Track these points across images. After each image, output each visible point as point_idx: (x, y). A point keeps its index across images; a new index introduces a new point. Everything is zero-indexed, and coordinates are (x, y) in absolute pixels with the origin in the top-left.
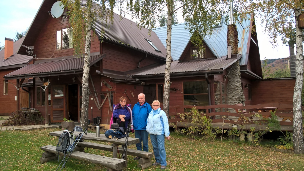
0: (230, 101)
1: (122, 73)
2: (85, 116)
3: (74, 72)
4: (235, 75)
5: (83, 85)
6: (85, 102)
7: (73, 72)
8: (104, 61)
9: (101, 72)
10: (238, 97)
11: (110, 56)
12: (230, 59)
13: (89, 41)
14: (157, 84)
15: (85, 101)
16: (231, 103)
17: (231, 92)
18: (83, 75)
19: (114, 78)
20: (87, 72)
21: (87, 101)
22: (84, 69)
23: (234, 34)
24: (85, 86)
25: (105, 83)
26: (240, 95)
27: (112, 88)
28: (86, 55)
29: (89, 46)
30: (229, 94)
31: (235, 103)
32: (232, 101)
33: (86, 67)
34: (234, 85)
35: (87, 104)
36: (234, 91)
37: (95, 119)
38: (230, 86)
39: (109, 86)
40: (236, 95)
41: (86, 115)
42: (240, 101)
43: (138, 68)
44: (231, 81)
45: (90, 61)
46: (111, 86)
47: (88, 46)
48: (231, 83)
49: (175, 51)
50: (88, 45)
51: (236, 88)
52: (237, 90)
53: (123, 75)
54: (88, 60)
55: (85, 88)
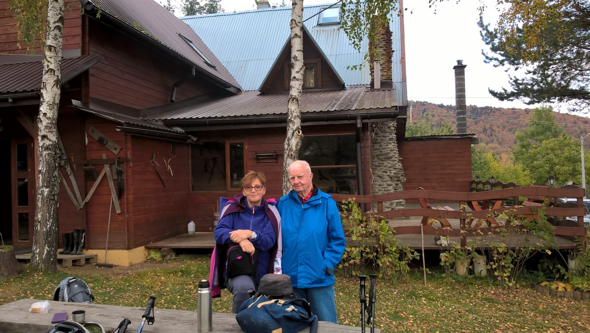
0: (378, 181)
1: (136, 112)
2: (47, 232)
3: (10, 100)
4: (386, 127)
5: (40, 138)
6: (48, 190)
7: (6, 100)
8: (93, 75)
9: (86, 104)
10: (394, 173)
11: (107, 63)
12: (378, 90)
13: (61, 10)
14: (227, 141)
15: (47, 187)
16: (380, 185)
17: (379, 163)
18: (41, 109)
19: (129, 123)
20: (54, 100)
21: (54, 185)
22: (43, 91)
23: (385, 37)
24: (48, 143)
25: (97, 136)
26: (398, 170)
27: (118, 150)
28: (50, 50)
29: (59, 24)
30: (376, 166)
31: (388, 185)
32: (382, 181)
33: (49, 87)
34: (386, 147)
35: (54, 195)
36: (386, 160)
37: (67, 235)
38: (378, 149)
39: (110, 145)
40: (390, 169)
41: (50, 228)
42: (399, 182)
43: (172, 101)
44: (379, 138)
45: (62, 69)
46: (116, 146)
47: (57, 24)
48: (379, 143)
49: (243, 69)
50: (57, 22)
51: (390, 153)
52: (392, 157)
53: (139, 117)
54: (56, 65)
55: (47, 148)
